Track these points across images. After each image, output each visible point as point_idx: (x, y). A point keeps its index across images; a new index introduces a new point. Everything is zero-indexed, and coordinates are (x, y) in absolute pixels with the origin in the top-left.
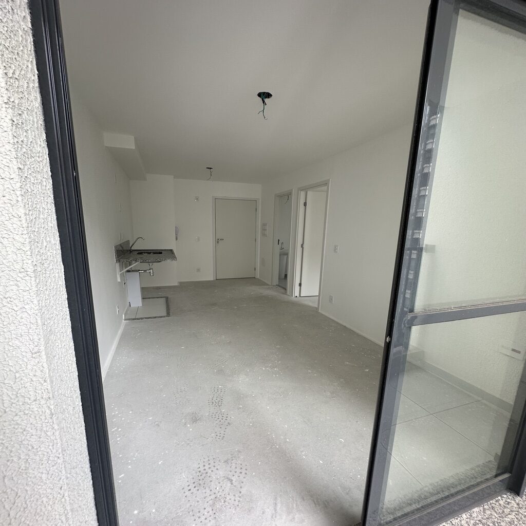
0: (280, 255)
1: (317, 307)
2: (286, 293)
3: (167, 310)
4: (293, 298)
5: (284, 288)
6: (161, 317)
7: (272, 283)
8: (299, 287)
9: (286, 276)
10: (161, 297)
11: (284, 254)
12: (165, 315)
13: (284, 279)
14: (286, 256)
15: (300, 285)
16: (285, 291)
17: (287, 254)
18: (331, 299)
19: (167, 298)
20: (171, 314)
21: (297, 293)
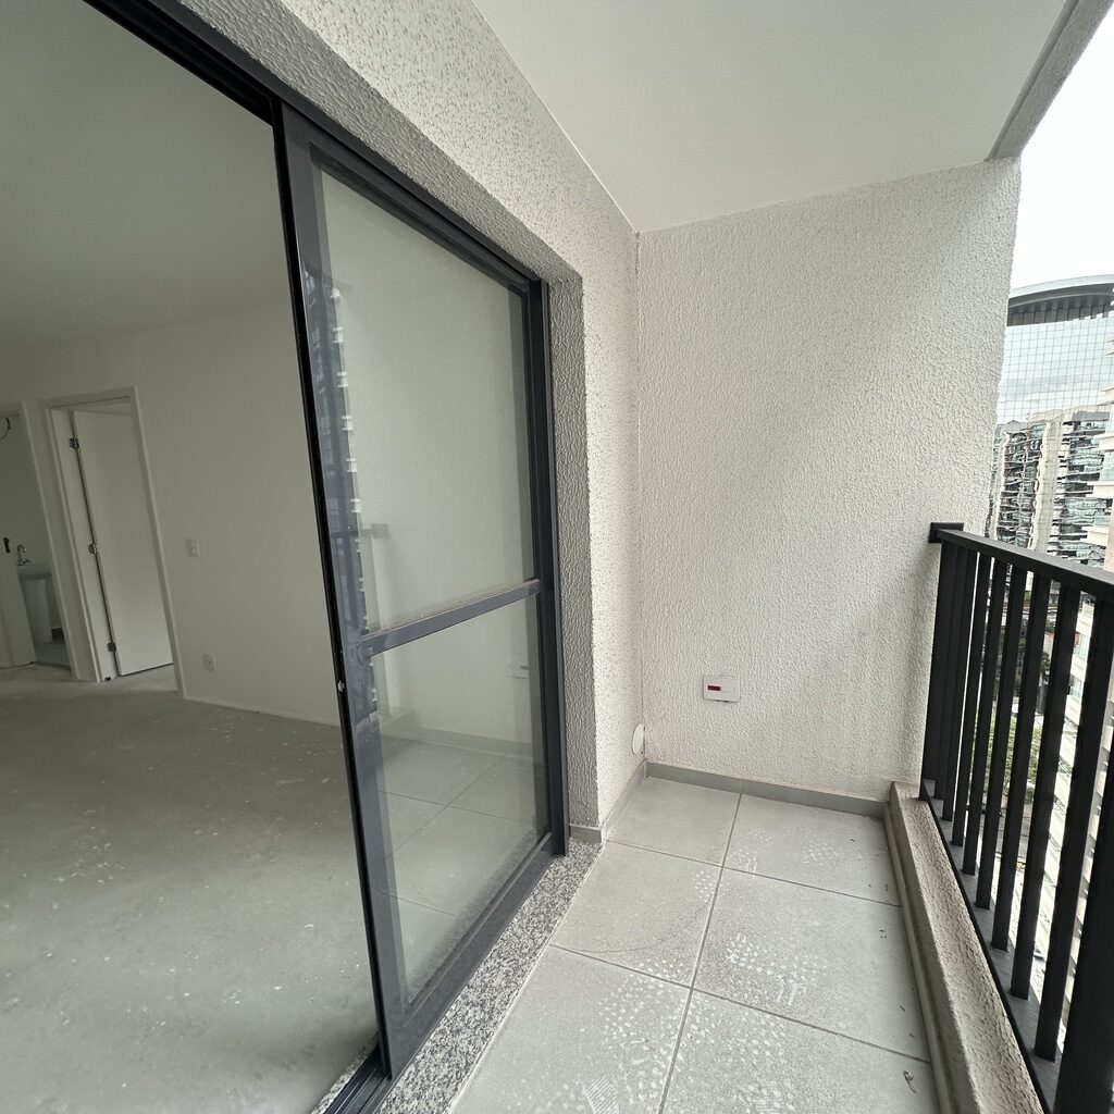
0: (21, 581)
1: (175, 688)
2: (70, 678)
4: (98, 686)
5: (60, 666)
7: (12, 662)
8: (109, 654)
11: (35, 577)
13: (54, 641)
14: (44, 581)
15: (112, 647)
16: (66, 672)
18: (208, 663)
21: (107, 671)
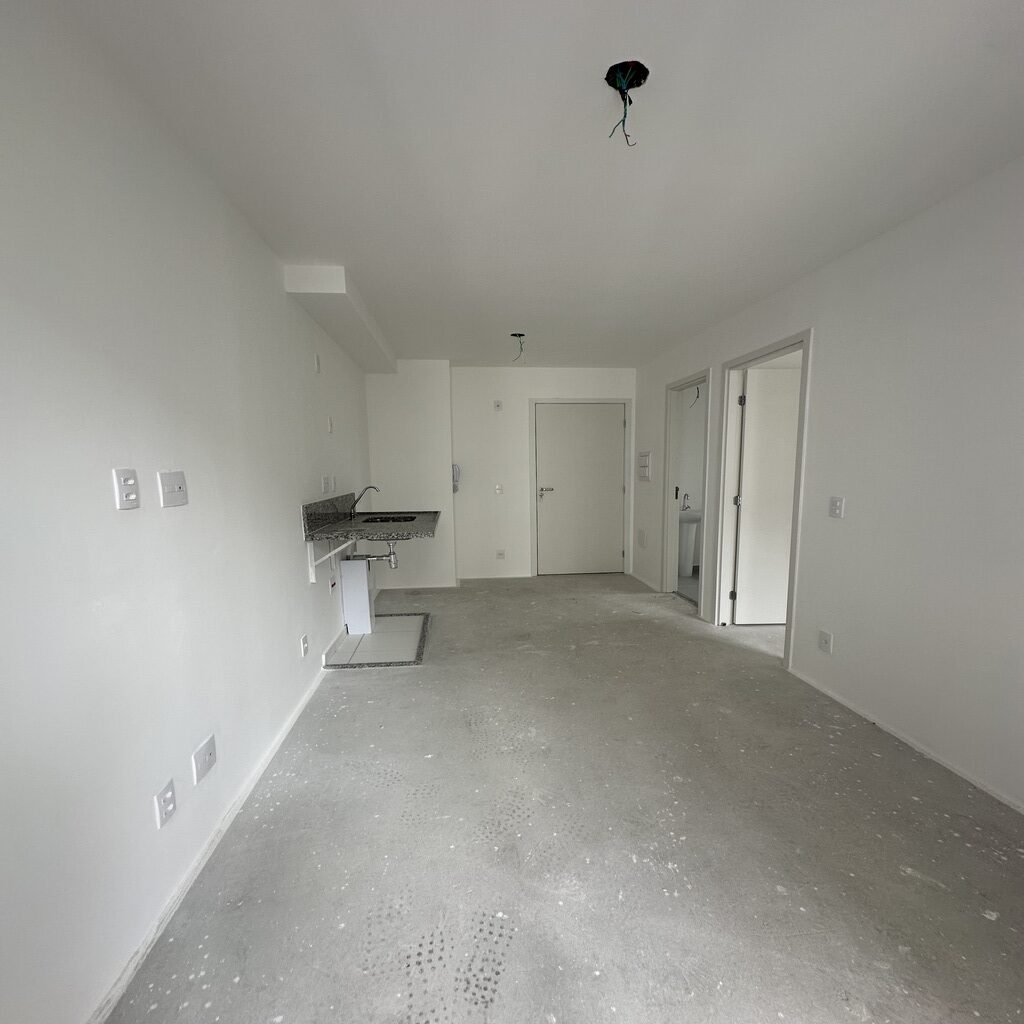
0: (681, 522)
2: (696, 615)
3: (420, 647)
4: (715, 629)
5: (691, 601)
6: (402, 664)
7: (662, 587)
8: (730, 602)
9: (696, 570)
10: (415, 614)
11: (691, 520)
12: (413, 659)
13: (692, 577)
14: (695, 525)
15: (733, 595)
16: (695, 608)
17: (698, 521)
18: (824, 642)
19: (427, 616)
20: (424, 657)
21: (724, 616)
